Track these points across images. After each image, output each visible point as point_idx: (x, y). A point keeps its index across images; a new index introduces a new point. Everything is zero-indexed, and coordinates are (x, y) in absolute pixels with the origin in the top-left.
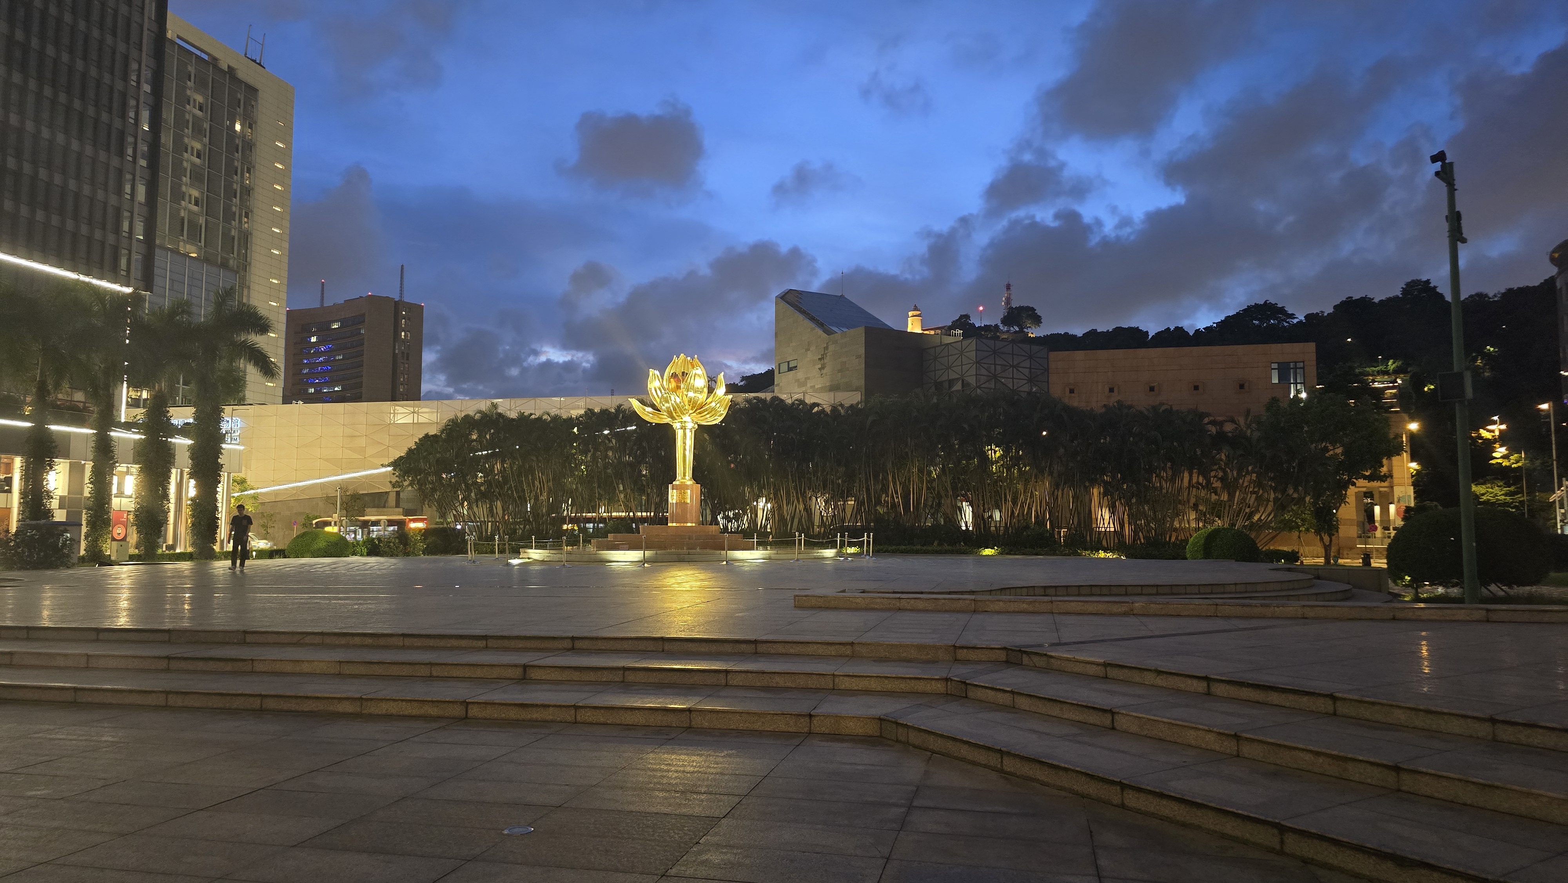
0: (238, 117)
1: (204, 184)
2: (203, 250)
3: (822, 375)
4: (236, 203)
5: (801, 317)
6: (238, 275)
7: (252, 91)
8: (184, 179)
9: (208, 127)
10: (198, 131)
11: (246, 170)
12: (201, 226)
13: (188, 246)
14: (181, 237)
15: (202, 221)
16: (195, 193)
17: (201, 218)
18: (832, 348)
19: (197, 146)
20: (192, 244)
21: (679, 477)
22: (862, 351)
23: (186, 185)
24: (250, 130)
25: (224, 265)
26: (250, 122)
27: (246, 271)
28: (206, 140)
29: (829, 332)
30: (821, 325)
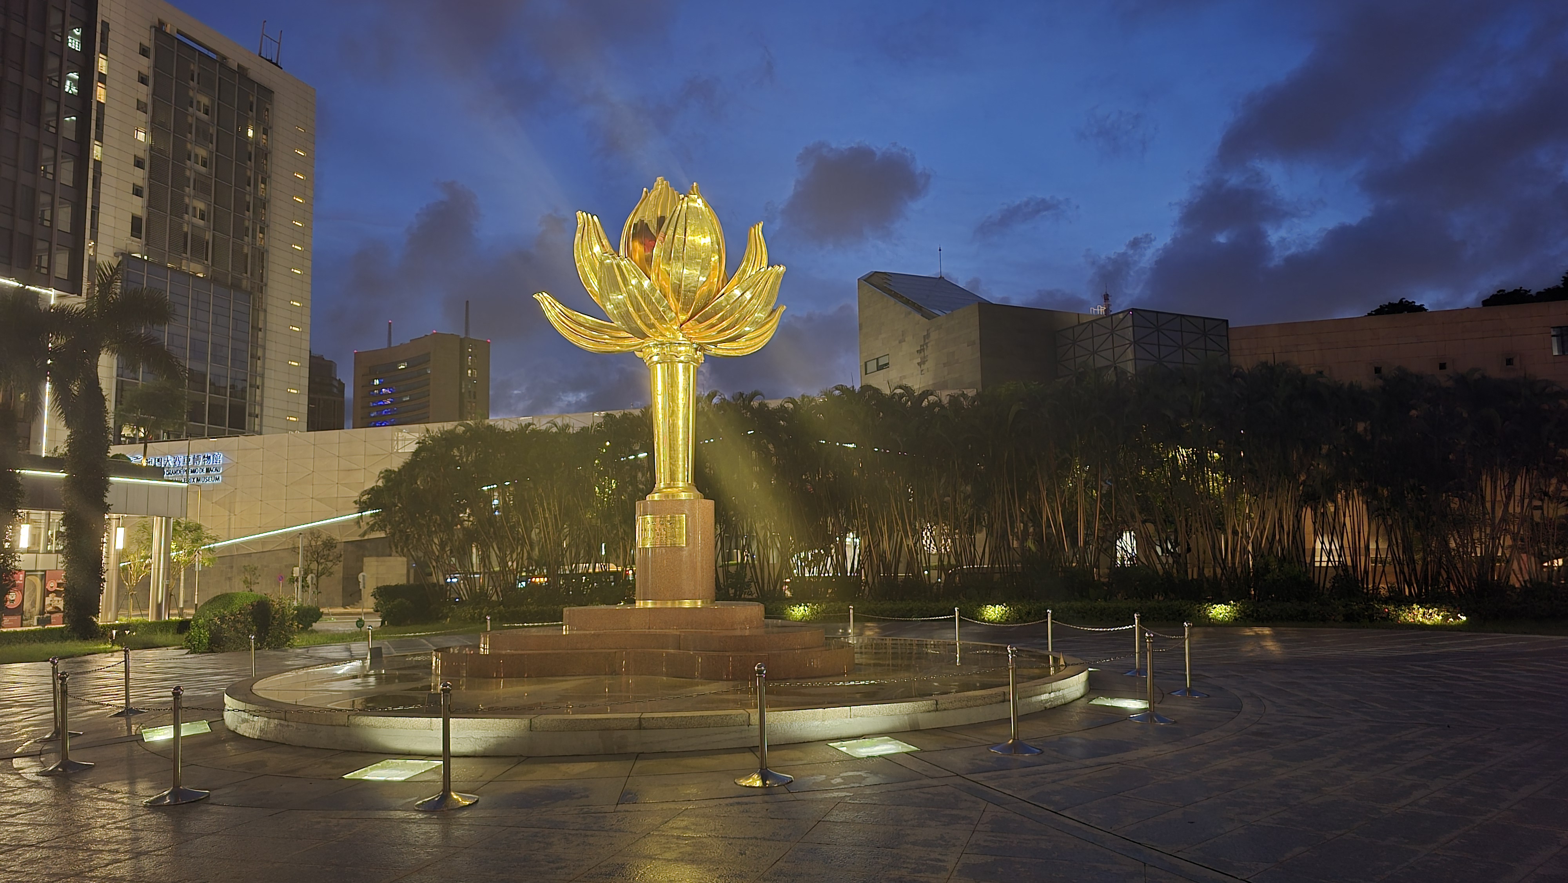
0: (250, 122)
1: (210, 195)
2: (210, 270)
3: (922, 371)
4: (249, 216)
5: (892, 300)
6: (251, 297)
7: (266, 93)
8: (187, 189)
9: (215, 131)
10: (203, 137)
11: (260, 180)
12: (207, 243)
13: (192, 265)
14: (184, 255)
15: (209, 236)
16: (200, 205)
17: (207, 233)
18: (934, 335)
19: (202, 152)
20: (198, 262)
21: (661, 484)
22: (975, 335)
23: (189, 197)
24: (264, 137)
25: (236, 286)
26: (265, 129)
27: (262, 292)
28: (211, 146)
29: (929, 316)
30: (919, 309)
